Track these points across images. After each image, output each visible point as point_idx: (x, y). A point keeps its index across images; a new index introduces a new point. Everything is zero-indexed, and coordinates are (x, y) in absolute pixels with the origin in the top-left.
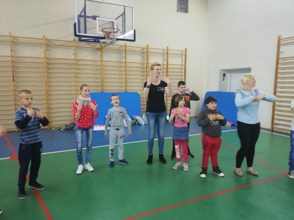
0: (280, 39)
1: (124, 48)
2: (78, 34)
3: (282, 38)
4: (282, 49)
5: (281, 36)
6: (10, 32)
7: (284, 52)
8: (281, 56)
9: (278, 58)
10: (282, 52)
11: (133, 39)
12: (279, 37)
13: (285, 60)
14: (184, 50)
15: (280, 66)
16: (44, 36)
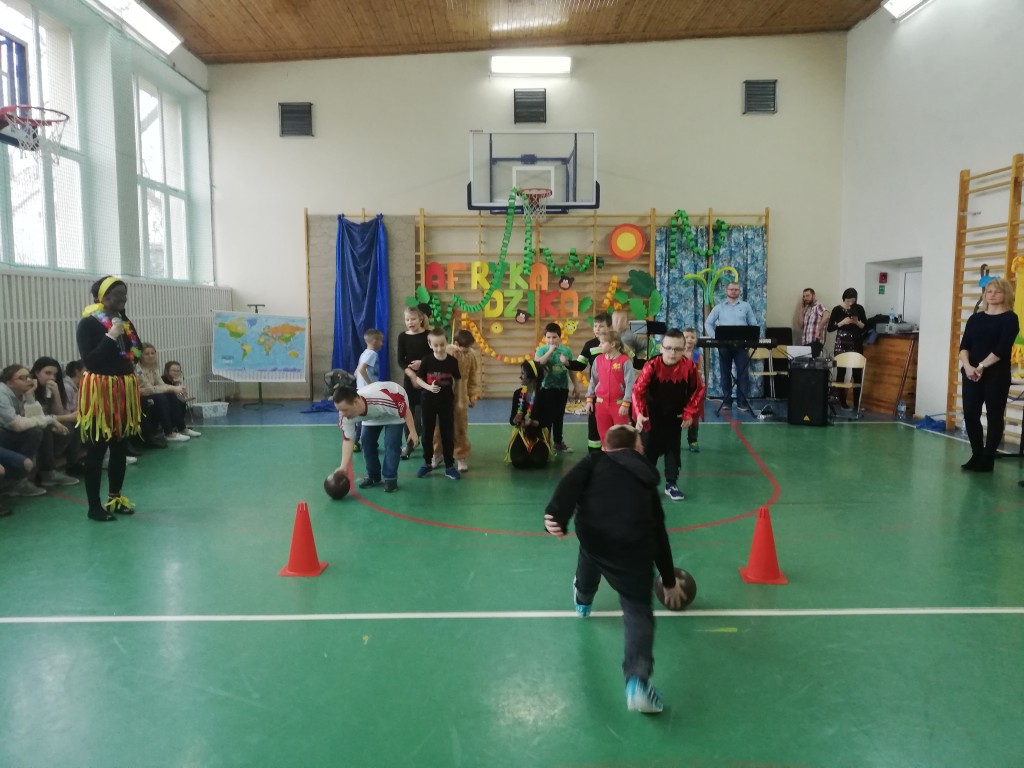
0: (966, 178)
1: (591, 222)
2: (474, 204)
3: (972, 175)
4: (973, 203)
5: (968, 171)
6: (363, 209)
7: (980, 213)
8: (971, 223)
9: (962, 231)
10: (975, 214)
11: (594, 203)
12: (962, 172)
13: (982, 234)
14: (763, 212)
15: (968, 251)
16: (422, 210)
